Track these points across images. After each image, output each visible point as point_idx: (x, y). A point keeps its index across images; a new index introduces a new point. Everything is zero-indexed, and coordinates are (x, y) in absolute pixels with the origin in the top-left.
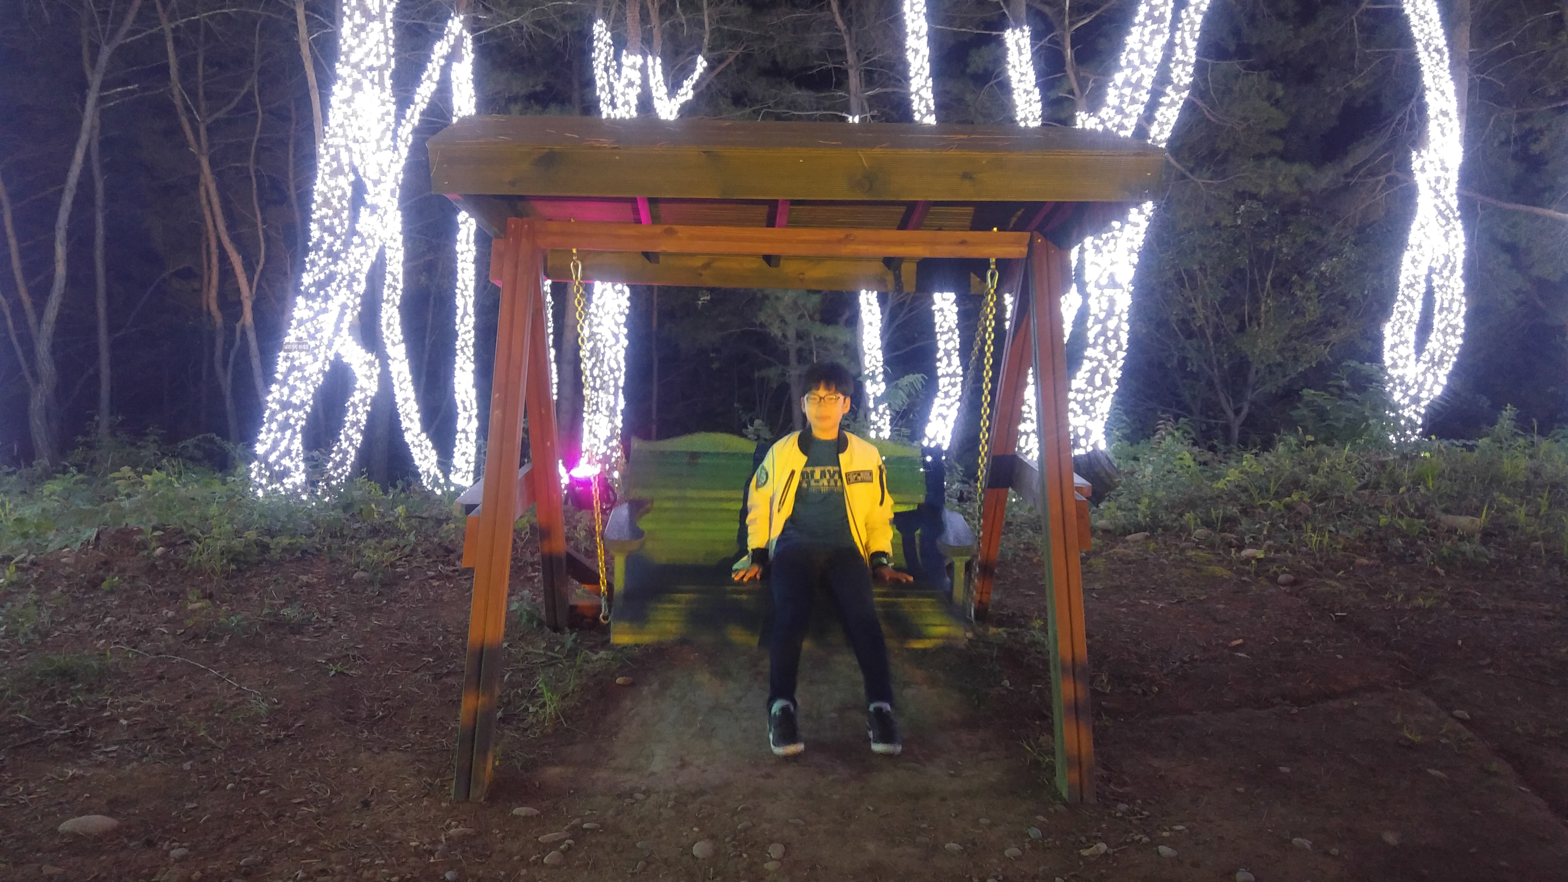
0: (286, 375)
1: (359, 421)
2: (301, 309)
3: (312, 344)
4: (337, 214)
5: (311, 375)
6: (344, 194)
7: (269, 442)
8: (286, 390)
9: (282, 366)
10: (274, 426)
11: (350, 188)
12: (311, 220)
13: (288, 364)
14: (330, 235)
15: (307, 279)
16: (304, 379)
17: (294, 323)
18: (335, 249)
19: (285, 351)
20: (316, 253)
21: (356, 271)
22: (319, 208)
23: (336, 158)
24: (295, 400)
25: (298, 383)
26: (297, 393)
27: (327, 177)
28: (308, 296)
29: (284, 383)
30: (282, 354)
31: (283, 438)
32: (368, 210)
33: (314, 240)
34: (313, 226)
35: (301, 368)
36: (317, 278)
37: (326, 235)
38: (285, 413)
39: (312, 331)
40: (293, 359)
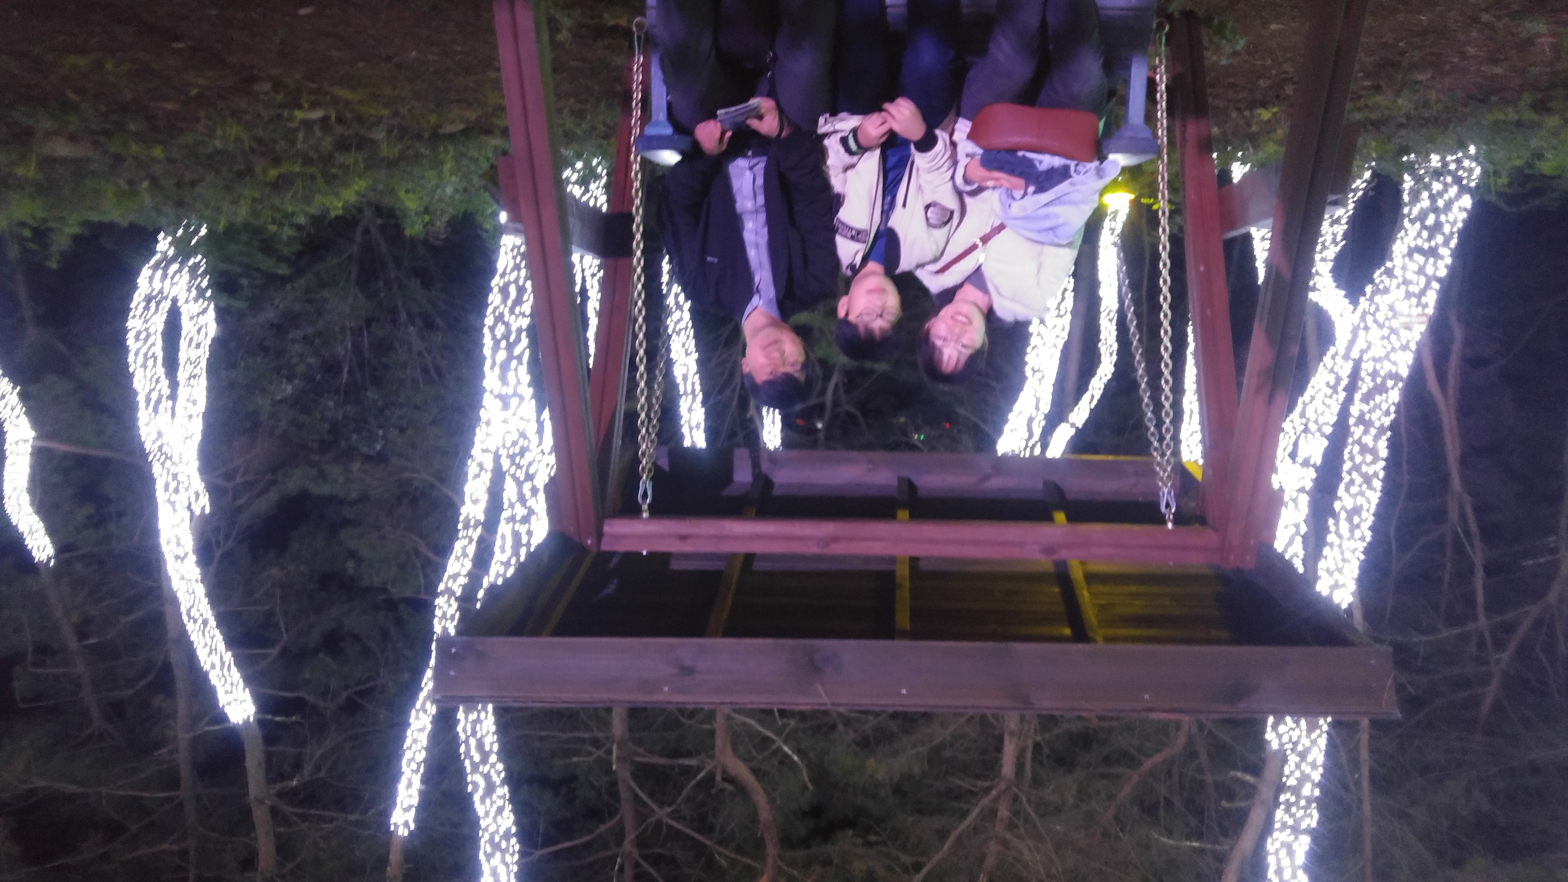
0: (1428, 286)
1: (1332, 225)
2: (1404, 362)
3: (1395, 324)
4: (1356, 468)
5: (1398, 287)
6: (1347, 490)
7: (1455, 210)
8: (1430, 270)
9: (1431, 298)
10: (1447, 229)
11: (1339, 494)
12: (1386, 460)
13: (1424, 300)
14: (1366, 444)
15: (1395, 396)
16: (1406, 282)
17: (1413, 347)
18: (1362, 428)
19: (1424, 315)
20: (1382, 425)
21: (1331, 397)
22: (1376, 475)
23: (1353, 528)
24: (1419, 258)
25: (1415, 278)
26: (1416, 267)
27: (1366, 506)
28: (1396, 377)
29: (1433, 278)
30: (1430, 311)
32: (1312, 462)
33: (1384, 438)
34: (1384, 452)
35: (1408, 295)
36: (1384, 395)
37: (1371, 444)
38: (1433, 243)
39: (1393, 337)
40: (1419, 304)
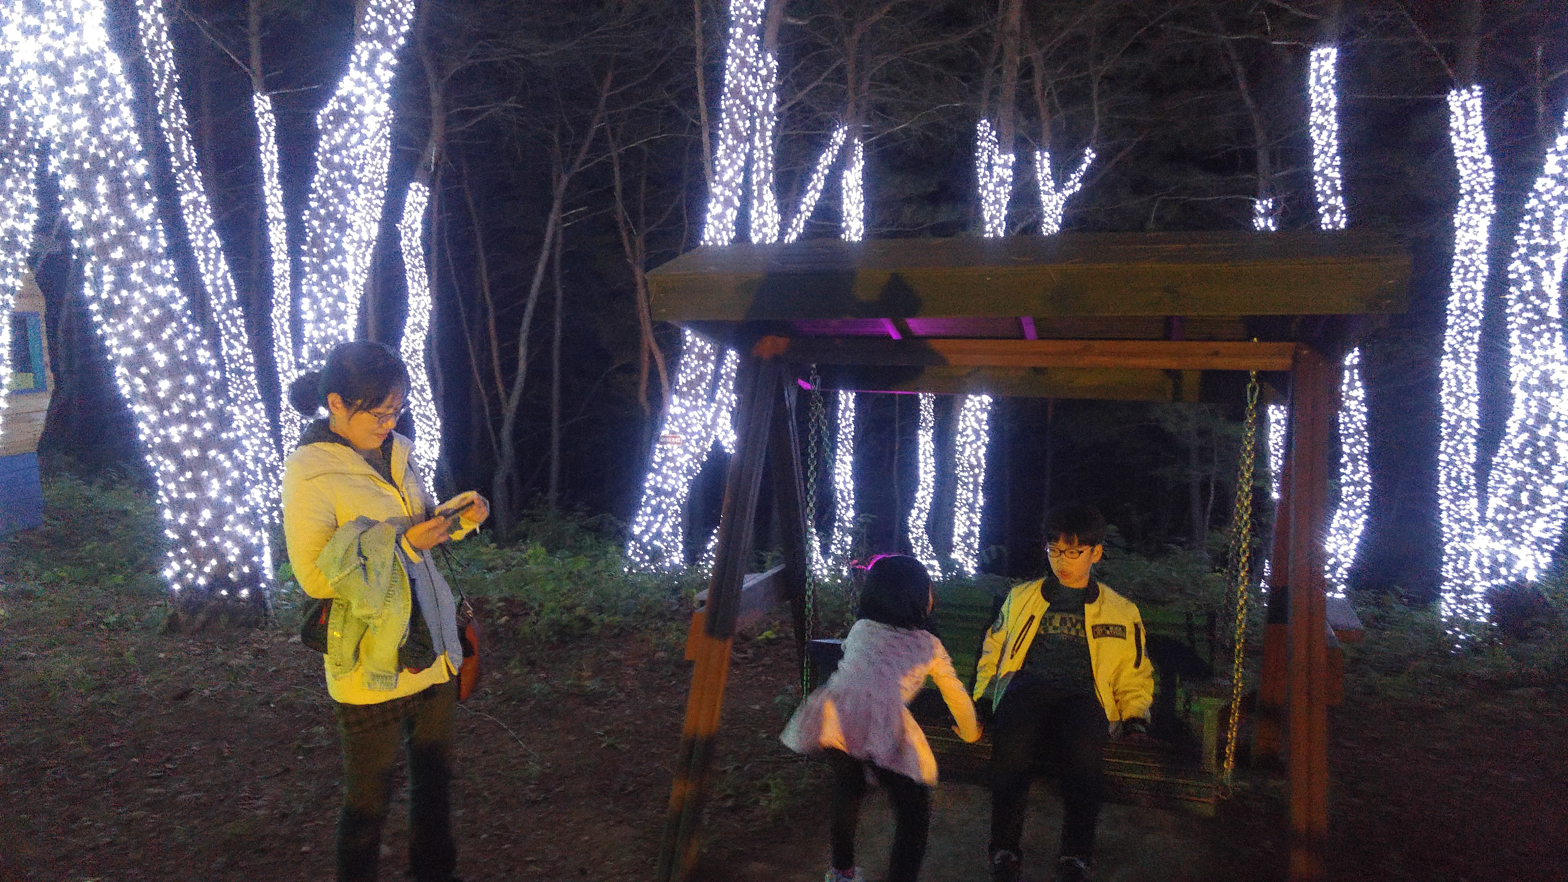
0: (661, 465)
2: (675, 406)
3: (684, 437)
5: (682, 465)
7: (644, 524)
8: (659, 479)
9: (657, 456)
10: (649, 510)
13: (663, 455)
15: (681, 379)
16: (675, 469)
17: (669, 418)
19: (661, 443)
20: (689, 355)
24: (667, 488)
25: (670, 472)
26: (670, 480)
28: (682, 395)
29: (657, 472)
30: (658, 446)
31: (655, 521)
33: (687, 345)
35: (673, 459)
36: (689, 379)
38: (658, 499)
39: (684, 426)
40: (666, 452)
